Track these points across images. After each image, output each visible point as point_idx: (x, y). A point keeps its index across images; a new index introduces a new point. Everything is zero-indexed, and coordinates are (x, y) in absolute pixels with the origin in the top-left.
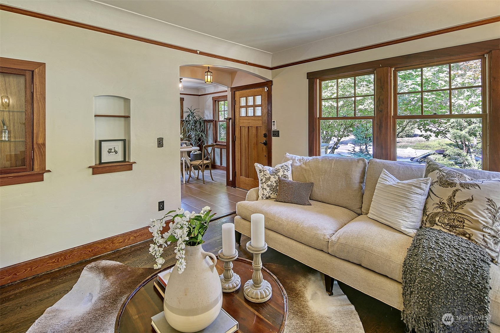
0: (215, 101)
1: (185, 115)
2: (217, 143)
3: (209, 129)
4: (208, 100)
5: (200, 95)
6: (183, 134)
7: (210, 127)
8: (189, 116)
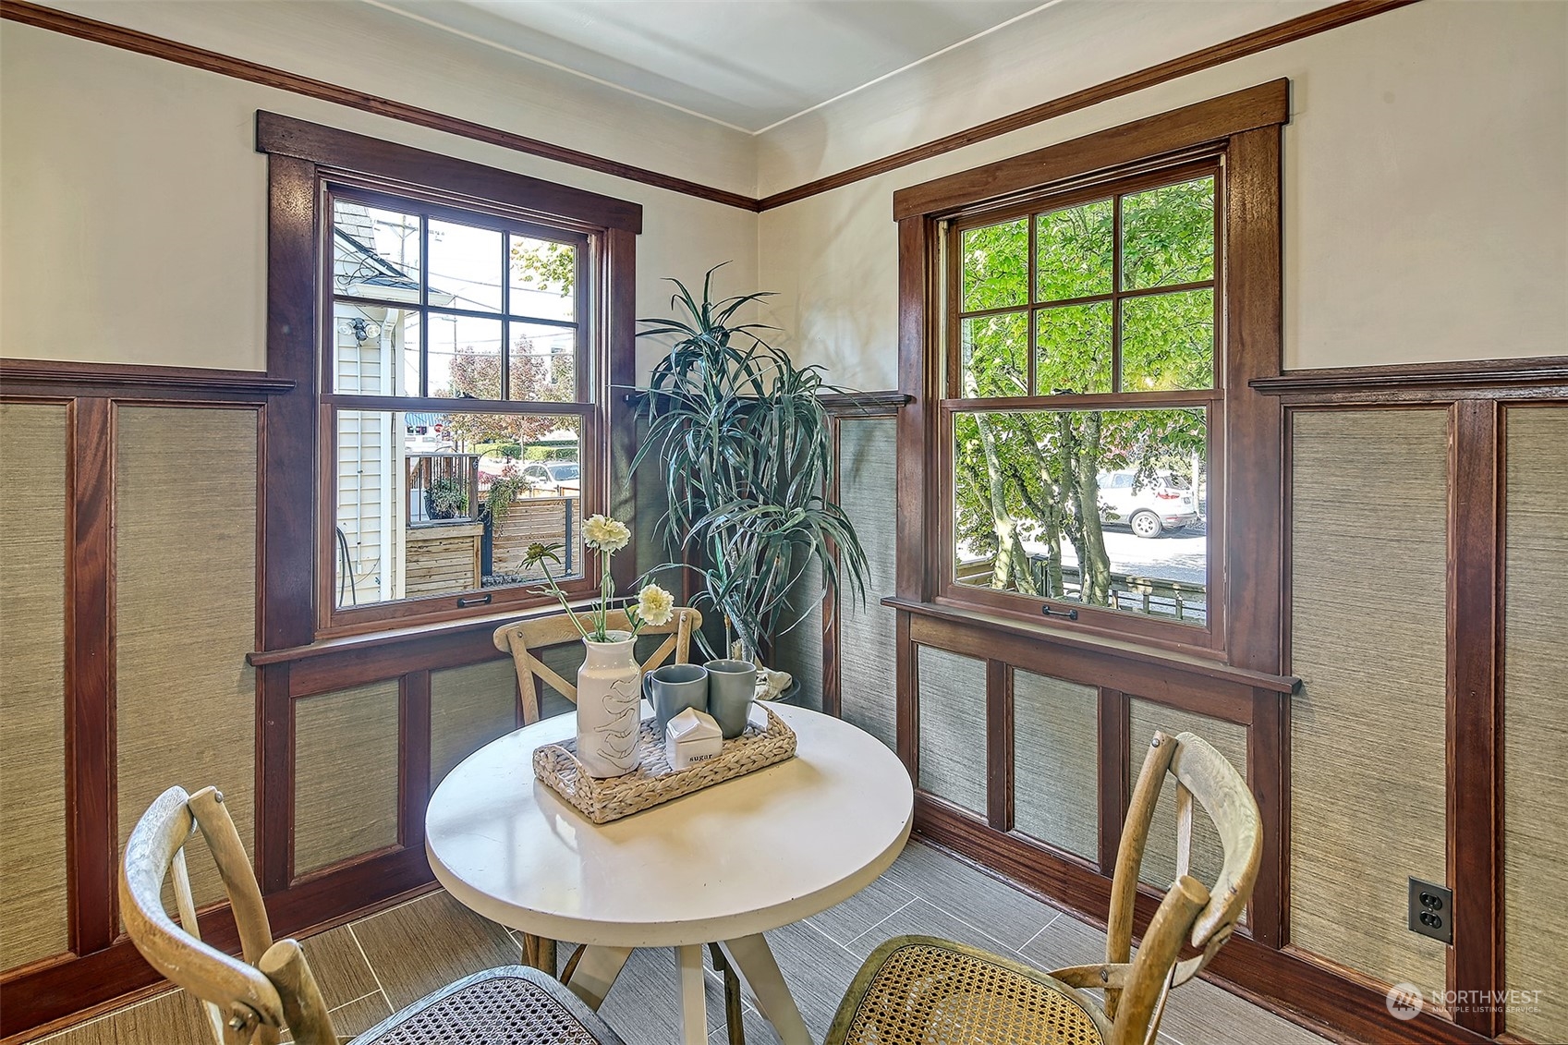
0: (930, 221)
1: (651, 353)
2: (943, 604)
3: (856, 470)
4: (839, 230)
5: (758, 206)
6: (627, 512)
7: (859, 458)
8: (686, 358)
